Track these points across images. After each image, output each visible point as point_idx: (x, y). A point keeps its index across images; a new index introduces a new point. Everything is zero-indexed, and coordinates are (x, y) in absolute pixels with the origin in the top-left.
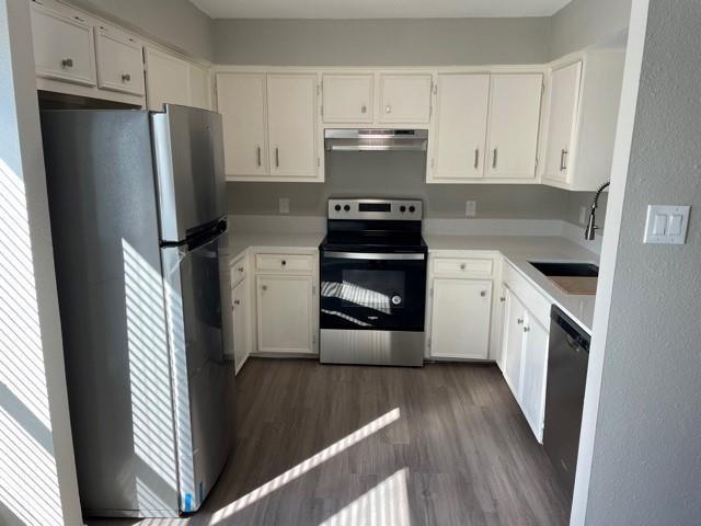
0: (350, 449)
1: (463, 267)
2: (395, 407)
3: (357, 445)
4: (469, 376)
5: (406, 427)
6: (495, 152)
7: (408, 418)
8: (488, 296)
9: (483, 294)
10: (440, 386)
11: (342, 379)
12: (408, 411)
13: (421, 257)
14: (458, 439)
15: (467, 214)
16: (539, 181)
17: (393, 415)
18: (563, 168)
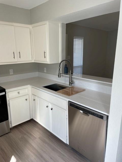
1: (18, 93)
4: (26, 127)
6: (19, 53)
8: (28, 100)
9: (26, 100)
10: (21, 137)
13: (3, 93)
14: (42, 157)
15: (10, 74)
16: (33, 61)
18: (45, 57)
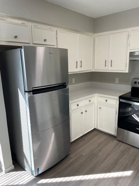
0: (99, 180)
2: (132, 170)
3: (104, 179)
5: (129, 182)
7: (134, 178)
11: (120, 149)
12: (137, 174)
17: (128, 173)
